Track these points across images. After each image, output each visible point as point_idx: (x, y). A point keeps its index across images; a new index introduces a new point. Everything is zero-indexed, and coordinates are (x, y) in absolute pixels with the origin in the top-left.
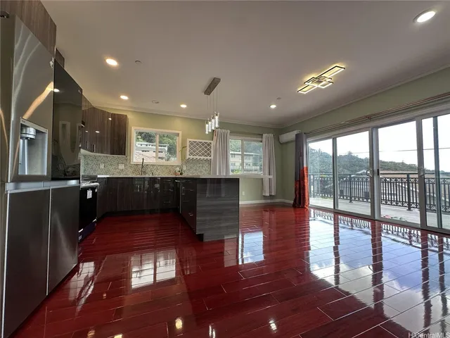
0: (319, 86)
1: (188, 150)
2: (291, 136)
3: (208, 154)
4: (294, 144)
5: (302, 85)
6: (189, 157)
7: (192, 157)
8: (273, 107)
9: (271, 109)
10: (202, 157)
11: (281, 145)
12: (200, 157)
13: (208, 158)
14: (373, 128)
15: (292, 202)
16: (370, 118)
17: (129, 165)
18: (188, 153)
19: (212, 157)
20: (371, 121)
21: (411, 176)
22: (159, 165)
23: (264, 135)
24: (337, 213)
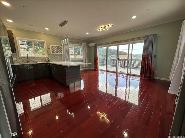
0: (104, 29)
1: (51, 50)
2: (93, 44)
3: (61, 52)
4: (94, 47)
5: (99, 28)
6: (52, 53)
7: (53, 53)
8: (87, 34)
9: (86, 34)
10: (58, 53)
11: (89, 48)
12: (57, 53)
13: (61, 53)
14: (118, 45)
15: (94, 69)
16: (117, 42)
17: (18, 58)
18: (51, 52)
19: (62, 53)
20: (118, 43)
21: (125, 59)
22: (36, 57)
23: (83, 44)
24: (107, 71)
